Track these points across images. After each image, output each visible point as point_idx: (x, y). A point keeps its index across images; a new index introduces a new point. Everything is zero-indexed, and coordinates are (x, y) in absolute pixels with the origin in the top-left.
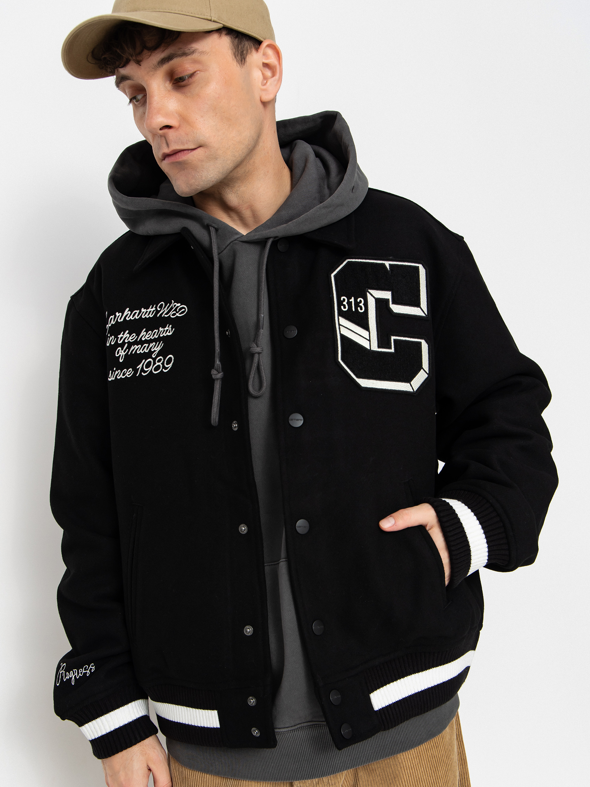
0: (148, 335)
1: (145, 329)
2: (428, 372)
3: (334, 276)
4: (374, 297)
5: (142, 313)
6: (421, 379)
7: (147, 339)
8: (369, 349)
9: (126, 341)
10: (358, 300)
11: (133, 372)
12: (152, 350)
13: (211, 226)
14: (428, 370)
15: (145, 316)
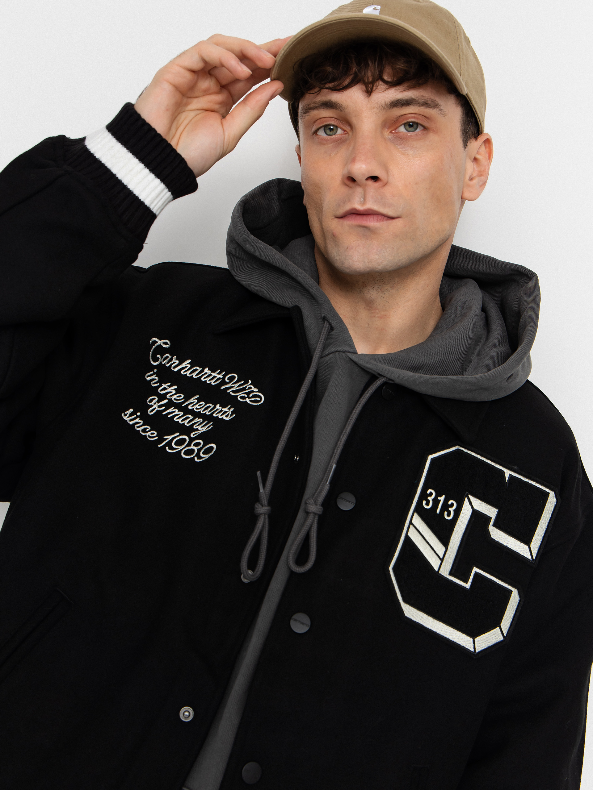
0: (199, 406)
1: (198, 396)
2: (505, 635)
3: (432, 458)
4: (472, 507)
5: (204, 373)
6: (492, 639)
7: (195, 409)
8: (436, 569)
9: (168, 396)
10: (450, 502)
11: (157, 438)
12: (195, 427)
13: (327, 320)
14: (507, 632)
15: (206, 379)
